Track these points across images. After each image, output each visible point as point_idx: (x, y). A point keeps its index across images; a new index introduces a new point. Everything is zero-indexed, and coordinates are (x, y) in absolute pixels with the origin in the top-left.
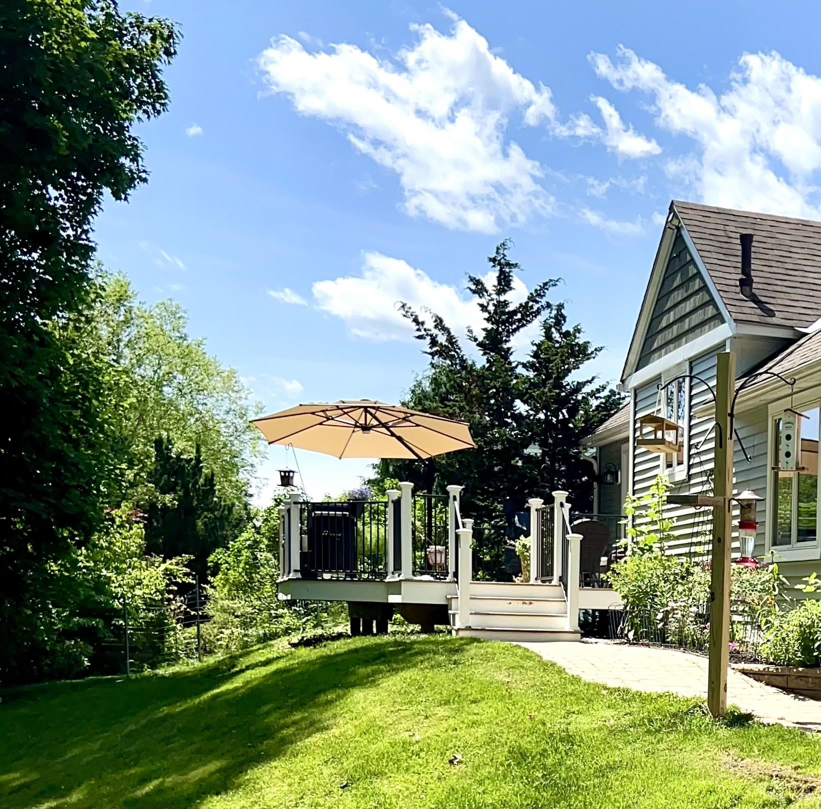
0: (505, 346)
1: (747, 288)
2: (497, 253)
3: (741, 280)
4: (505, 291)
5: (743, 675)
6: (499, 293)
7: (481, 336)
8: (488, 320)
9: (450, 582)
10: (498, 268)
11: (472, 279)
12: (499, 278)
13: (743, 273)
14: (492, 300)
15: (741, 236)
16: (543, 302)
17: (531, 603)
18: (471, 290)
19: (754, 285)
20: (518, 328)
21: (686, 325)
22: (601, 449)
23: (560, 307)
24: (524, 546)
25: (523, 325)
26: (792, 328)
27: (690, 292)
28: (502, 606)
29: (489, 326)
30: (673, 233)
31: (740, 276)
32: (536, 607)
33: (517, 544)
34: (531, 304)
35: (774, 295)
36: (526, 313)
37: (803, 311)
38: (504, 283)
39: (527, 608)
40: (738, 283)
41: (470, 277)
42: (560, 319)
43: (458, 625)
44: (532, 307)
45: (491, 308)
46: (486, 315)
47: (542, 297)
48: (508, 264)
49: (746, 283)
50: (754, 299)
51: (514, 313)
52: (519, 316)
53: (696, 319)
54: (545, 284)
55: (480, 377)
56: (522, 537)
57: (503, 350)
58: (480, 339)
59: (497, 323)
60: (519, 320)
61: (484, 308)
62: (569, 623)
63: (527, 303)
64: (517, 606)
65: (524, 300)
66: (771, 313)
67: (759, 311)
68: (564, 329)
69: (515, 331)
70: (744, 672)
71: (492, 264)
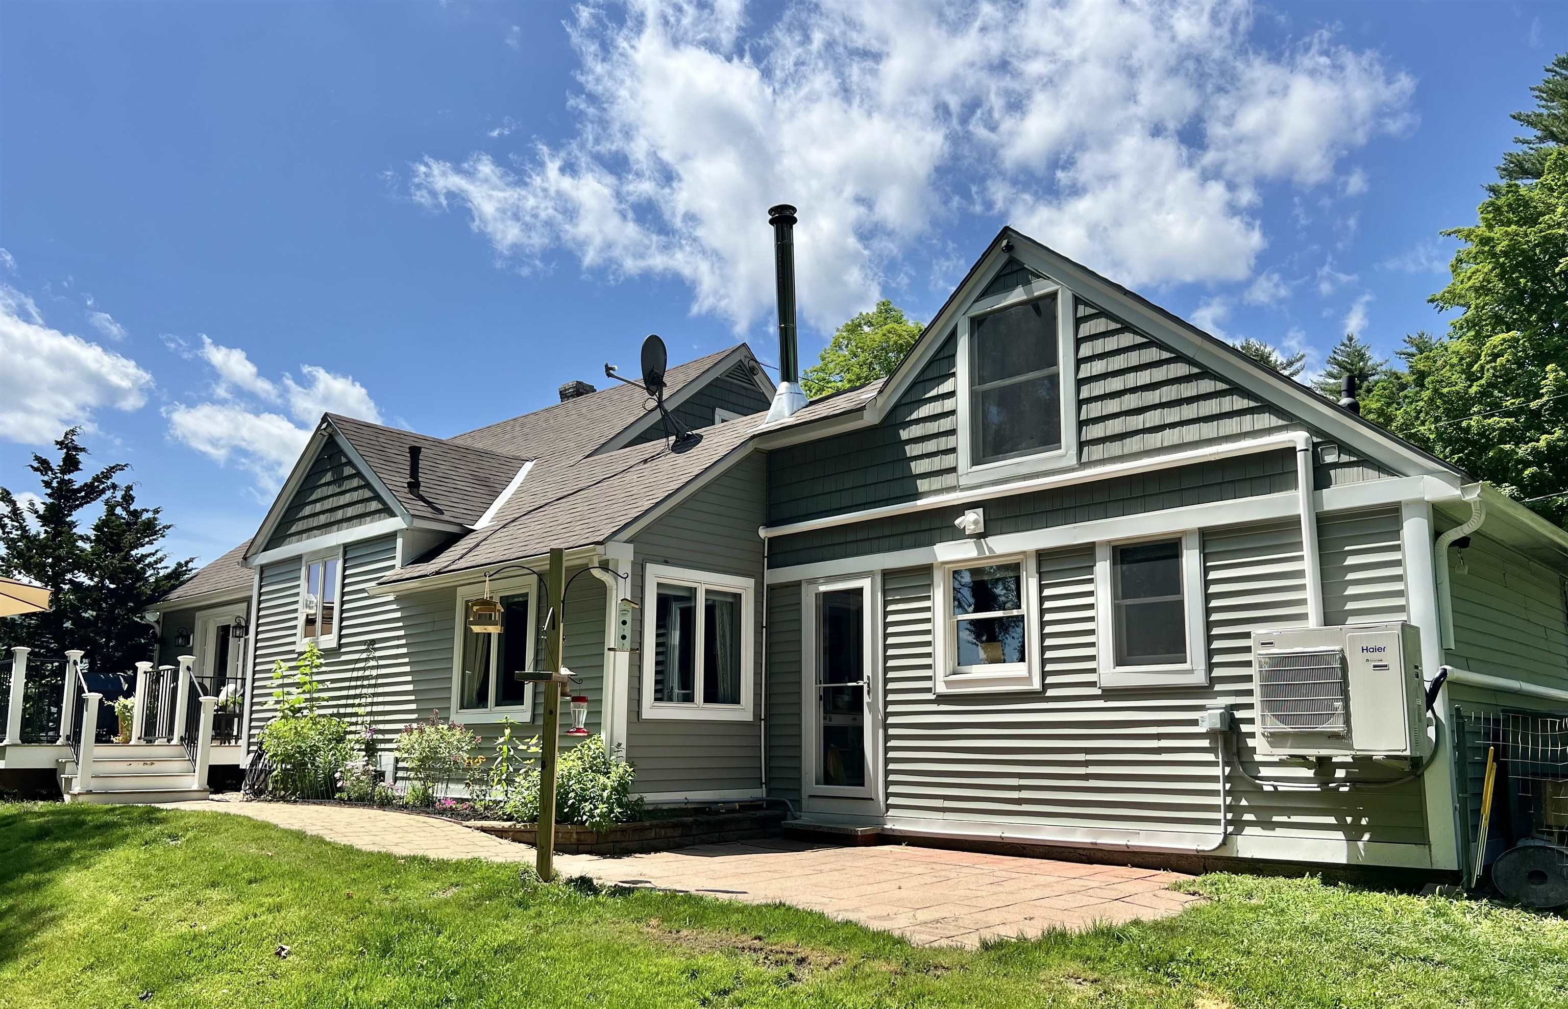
0: (68, 519)
1: (416, 490)
2: (65, 437)
3: (408, 483)
4: (70, 472)
5: (482, 833)
6: (63, 472)
7: (41, 509)
8: (50, 495)
9: (63, 746)
10: (65, 450)
11: (37, 458)
12: (65, 460)
13: (411, 477)
14: (57, 477)
15: (410, 448)
16: (109, 482)
17: (152, 764)
18: (32, 467)
19: (421, 488)
20: (81, 505)
21: (339, 515)
22: (165, 615)
23: (129, 488)
24: (125, 707)
25: (88, 502)
26: (460, 525)
27: (343, 488)
28: (122, 767)
29: (49, 501)
30: (322, 439)
31: (409, 480)
32: (158, 766)
33: (116, 705)
34: (96, 484)
35: (437, 497)
36: (91, 492)
37: (465, 511)
38: (71, 464)
39: (148, 768)
40: (406, 485)
41: (36, 456)
42: (128, 498)
43: (76, 789)
44: (98, 487)
45: (55, 484)
46: (49, 491)
47: (108, 479)
48: (76, 448)
49: (414, 486)
50: (422, 499)
51: (80, 490)
52: (83, 494)
53: (350, 512)
54: (113, 468)
55: (42, 547)
56: (121, 699)
57: (66, 523)
58: (41, 512)
59: (59, 498)
60: (83, 498)
61: (48, 484)
62: (196, 781)
63: (92, 483)
64: (137, 767)
65: (89, 480)
66: (441, 512)
67: (430, 509)
68: (132, 508)
69: (78, 506)
70: (484, 830)
71: (58, 446)
